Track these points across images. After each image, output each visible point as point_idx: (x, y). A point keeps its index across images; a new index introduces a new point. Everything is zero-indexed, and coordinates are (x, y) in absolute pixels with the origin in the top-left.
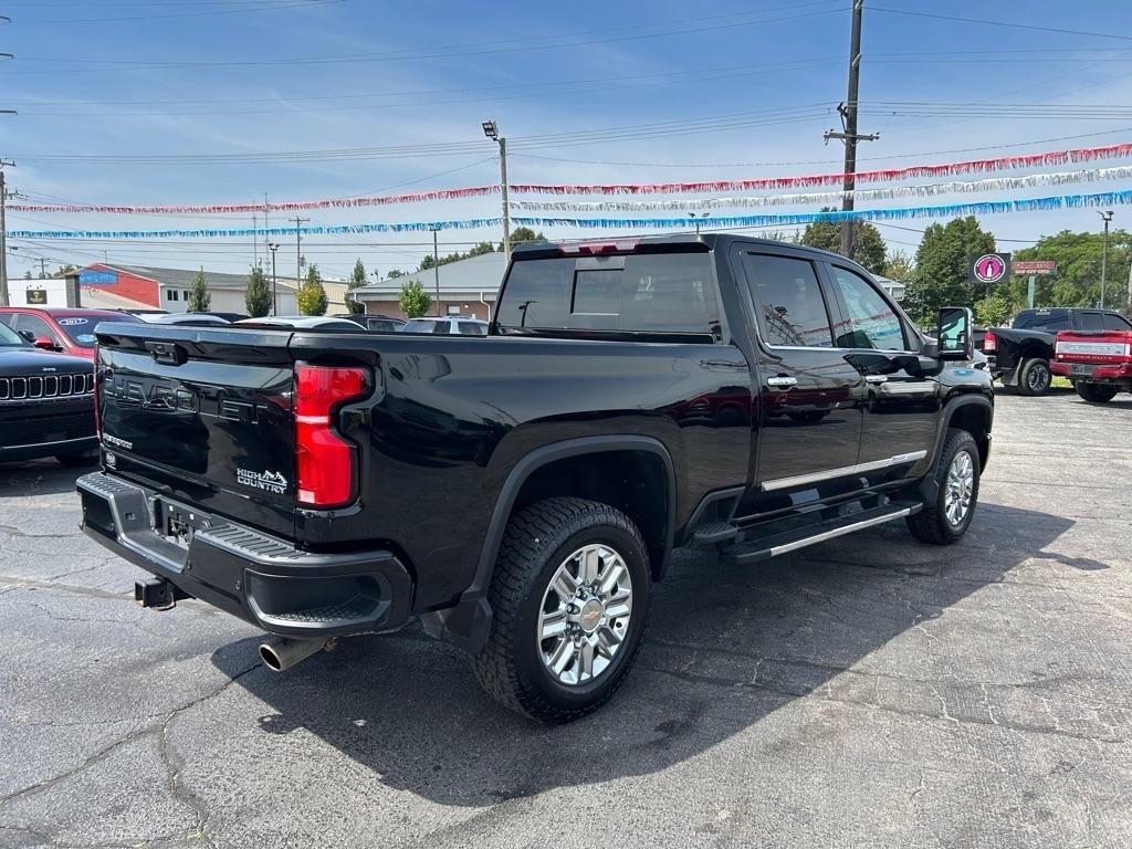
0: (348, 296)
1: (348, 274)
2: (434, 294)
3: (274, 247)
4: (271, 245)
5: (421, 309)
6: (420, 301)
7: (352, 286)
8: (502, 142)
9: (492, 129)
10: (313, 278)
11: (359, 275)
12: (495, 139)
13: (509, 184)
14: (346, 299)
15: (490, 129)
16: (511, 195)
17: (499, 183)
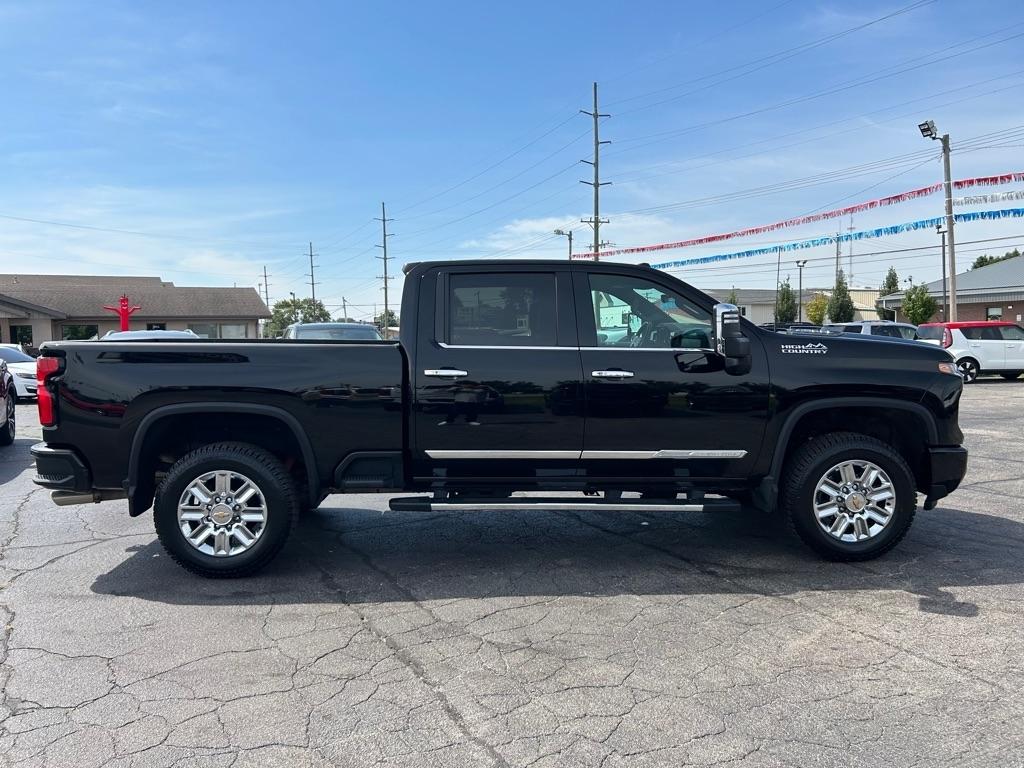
0: (879, 302)
1: (880, 282)
2: (940, 298)
3: (801, 264)
4: (798, 262)
5: (925, 313)
6: (924, 305)
7: (883, 293)
8: (945, 140)
9: (928, 129)
10: (841, 290)
11: (892, 282)
12: (934, 138)
13: (953, 181)
14: (876, 307)
15: (927, 130)
16: (954, 190)
17: (943, 181)
